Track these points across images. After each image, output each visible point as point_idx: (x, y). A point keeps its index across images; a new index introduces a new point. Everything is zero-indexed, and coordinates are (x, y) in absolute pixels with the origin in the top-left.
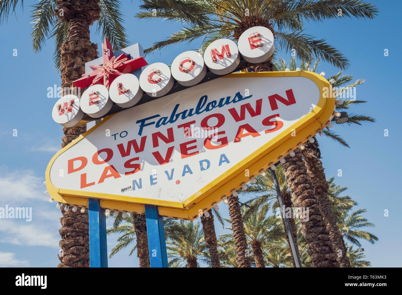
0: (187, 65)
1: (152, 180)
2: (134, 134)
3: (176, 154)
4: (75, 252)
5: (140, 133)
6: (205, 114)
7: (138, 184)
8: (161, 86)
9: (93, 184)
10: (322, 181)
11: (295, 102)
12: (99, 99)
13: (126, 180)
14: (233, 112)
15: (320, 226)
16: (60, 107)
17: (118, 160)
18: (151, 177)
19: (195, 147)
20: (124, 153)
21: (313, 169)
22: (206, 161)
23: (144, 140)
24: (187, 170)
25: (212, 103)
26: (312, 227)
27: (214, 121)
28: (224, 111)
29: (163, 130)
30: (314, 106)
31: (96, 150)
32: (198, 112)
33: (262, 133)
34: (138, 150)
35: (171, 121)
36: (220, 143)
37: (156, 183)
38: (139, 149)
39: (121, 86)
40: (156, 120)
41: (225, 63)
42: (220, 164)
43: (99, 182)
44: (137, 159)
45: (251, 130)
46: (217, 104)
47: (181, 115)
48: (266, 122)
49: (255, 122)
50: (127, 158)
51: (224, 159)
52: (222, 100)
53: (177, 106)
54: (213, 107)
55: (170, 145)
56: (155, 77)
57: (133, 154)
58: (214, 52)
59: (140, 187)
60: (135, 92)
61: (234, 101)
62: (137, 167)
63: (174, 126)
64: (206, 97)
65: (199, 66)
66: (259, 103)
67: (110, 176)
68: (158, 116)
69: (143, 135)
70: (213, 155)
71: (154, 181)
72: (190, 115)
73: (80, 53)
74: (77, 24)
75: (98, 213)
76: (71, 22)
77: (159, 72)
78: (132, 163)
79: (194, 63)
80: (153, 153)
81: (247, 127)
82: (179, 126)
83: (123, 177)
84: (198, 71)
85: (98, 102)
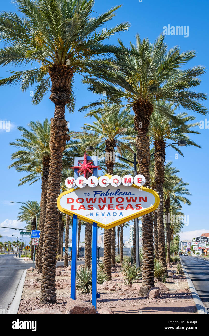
0: (116, 181)
1: (97, 214)
2: (92, 196)
3: (106, 208)
4: (53, 220)
5: (94, 196)
6: (118, 196)
7: (92, 215)
9: (76, 210)
12: (83, 183)
13: (88, 212)
14: (127, 198)
16: (68, 181)
17: (86, 204)
18: (97, 213)
19: (113, 207)
22: (115, 213)
23: (95, 199)
24: (109, 214)
25: (121, 193)
27: (120, 200)
28: (124, 197)
29: (103, 197)
30: (152, 205)
31: (77, 198)
32: (115, 195)
33: (135, 209)
34: (93, 202)
35: (106, 195)
36: (121, 208)
38: (94, 202)
39: (92, 180)
40: (101, 193)
41: (128, 184)
42: (120, 216)
43: (78, 210)
44: (93, 205)
45: (132, 207)
46: (123, 194)
47: (110, 194)
48: (137, 206)
49: (134, 204)
50: (89, 204)
51: (121, 214)
52: (124, 193)
53: (109, 190)
54: (121, 194)
55: (104, 204)
56: (104, 182)
57: (91, 203)
58: (126, 179)
59: (92, 216)
60: (96, 184)
61: (128, 195)
62: (92, 208)
63: (107, 197)
64: (119, 190)
65: (120, 183)
66: (136, 198)
67: (82, 209)
68: (102, 191)
69: (95, 197)
70: (118, 212)
71: (97, 215)
72: (113, 195)
73: (61, 127)
74: (60, 109)
75: (76, 220)
76: (57, 106)
77: (106, 180)
78: (90, 206)
79: (118, 181)
80: (98, 205)
81: (130, 205)
82: (109, 198)
83: (87, 210)
84: (119, 184)
85: (83, 184)
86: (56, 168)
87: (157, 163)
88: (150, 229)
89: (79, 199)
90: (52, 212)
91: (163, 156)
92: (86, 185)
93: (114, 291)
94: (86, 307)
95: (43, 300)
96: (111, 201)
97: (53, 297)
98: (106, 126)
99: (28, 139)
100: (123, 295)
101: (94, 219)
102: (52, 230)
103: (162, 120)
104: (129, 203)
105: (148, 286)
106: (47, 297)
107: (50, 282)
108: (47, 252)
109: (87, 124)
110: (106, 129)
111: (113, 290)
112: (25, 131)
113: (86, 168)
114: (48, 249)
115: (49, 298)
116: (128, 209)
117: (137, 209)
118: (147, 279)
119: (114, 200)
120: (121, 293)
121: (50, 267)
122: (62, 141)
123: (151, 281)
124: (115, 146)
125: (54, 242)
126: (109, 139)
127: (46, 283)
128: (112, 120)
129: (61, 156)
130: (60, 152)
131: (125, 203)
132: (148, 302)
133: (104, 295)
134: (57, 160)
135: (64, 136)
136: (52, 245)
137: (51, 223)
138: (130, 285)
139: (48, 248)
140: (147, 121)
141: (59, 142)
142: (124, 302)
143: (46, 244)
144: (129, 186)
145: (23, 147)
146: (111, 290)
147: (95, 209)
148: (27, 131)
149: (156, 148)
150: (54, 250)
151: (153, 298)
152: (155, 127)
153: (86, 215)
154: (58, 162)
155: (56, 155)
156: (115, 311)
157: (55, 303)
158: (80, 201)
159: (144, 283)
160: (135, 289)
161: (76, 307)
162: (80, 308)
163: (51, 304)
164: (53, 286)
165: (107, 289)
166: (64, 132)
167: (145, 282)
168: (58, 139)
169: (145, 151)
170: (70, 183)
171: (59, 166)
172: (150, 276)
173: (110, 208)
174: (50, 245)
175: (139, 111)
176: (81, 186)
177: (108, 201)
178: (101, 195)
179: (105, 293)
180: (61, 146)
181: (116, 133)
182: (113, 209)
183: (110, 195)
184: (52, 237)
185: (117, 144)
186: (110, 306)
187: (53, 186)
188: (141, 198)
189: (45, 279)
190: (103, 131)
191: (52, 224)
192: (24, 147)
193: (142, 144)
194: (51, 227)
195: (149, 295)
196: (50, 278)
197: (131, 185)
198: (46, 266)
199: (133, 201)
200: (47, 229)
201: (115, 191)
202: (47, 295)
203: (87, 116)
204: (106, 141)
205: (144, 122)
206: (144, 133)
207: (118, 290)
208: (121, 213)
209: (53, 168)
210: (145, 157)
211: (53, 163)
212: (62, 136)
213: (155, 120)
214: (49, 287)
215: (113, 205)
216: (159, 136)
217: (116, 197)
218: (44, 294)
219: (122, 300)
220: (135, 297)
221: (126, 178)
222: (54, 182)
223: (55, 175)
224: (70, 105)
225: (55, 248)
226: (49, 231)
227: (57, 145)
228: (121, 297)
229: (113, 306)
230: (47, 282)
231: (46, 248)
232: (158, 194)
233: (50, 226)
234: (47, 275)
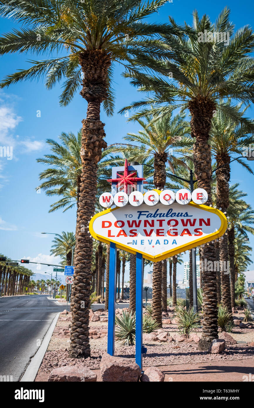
0: (167, 197)
1: (142, 242)
2: (135, 217)
3: (154, 234)
4: (85, 251)
5: (139, 218)
6: (170, 218)
7: (135, 242)
8: (153, 203)
9: (114, 236)
10: (225, 199)
11: (210, 225)
12: (123, 200)
13: (130, 239)
14: (182, 221)
15: (212, 252)
16: (104, 198)
17: (127, 228)
18: (142, 241)
19: (163, 233)
20: (130, 226)
21: (221, 189)
22: (167, 240)
23: (140, 222)
24: (158, 242)
25: (174, 213)
26: (207, 252)
27: (173, 223)
28: (179, 219)
29: (150, 220)
30: (217, 230)
31: (116, 220)
32: (167, 216)
33: (193, 235)
34: (136, 226)
35: (154, 216)
36: (174, 234)
37: (143, 244)
38: (138, 226)
39: (135, 197)
40: (147, 214)
41: (184, 202)
42: (173, 244)
43: (117, 236)
44: (136, 230)
45: (189, 233)
46: (176, 215)
47: (159, 215)
48: (196, 231)
49: (191, 229)
50: (131, 229)
51: (174, 242)
52: (179, 213)
53: (158, 210)
54: (174, 216)
55: (152, 228)
56: (152, 198)
57: (134, 227)
59: (136, 244)
60: (141, 202)
61: (184, 216)
62: (135, 234)
63: (155, 219)
64: (172, 209)
65: (172, 199)
66: (195, 220)
67: (122, 235)
68: (148, 212)
69: (140, 219)
70: (171, 239)
71: (143, 243)
72: (163, 216)
73: (96, 131)
74: (94, 107)
75: (114, 249)
76: (90, 104)
77: (154, 196)
78: (133, 231)
79: (171, 197)
80: (144, 230)
81: (187, 230)
82: (157, 220)
83: (128, 237)
84: (171, 202)
85: (123, 202)
86: (89, 183)
87: (219, 182)
89: (118, 222)
90: (84, 240)
91: (227, 174)
92: (127, 202)
93: (166, 343)
94: (127, 366)
95: (73, 353)
96: (161, 225)
97: (86, 349)
98: (154, 135)
99: (58, 154)
100: (177, 348)
101: (138, 248)
102: (84, 263)
103: (227, 127)
104: (186, 227)
105: (210, 337)
106: (79, 350)
107: (82, 330)
108: (78, 292)
109: (131, 134)
110: (154, 139)
111: (164, 341)
112: (55, 144)
113: (127, 180)
114: (79, 288)
115: (80, 351)
116: (184, 235)
117: (195, 235)
118: (209, 328)
119: (165, 223)
120: (174, 346)
121: (82, 311)
122: (97, 148)
123: (214, 331)
124: (166, 161)
125: (87, 279)
126: (158, 152)
127: (77, 332)
128: (163, 128)
129: (96, 168)
130: (94, 163)
131: (180, 228)
132: (211, 359)
133: (152, 347)
134: (90, 173)
135: (100, 142)
136: (84, 283)
137: (83, 255)
138: (186, 335)
139: (80, 286)
140: (207, 125)
141: (93, 150)
142: (179, 358)
143: (77, 281)
144: (186, 203)
145: (52, 165)
146: (162, 341)
147: (139, 235)
148: (58, 145)
149: (218, 164)
150: (87, 290)
151: (217, 354)
152: (217, 136)
153: (128, 243)
154: (92, 175)
155: (89, 167)
156: (166, 370)
157: (89, 357)
158: (119, 224)
159: (205, 334)
160: (193, 341)
161: (113, 365)
162: (118, 367)
163: (83, 359)
164: (86, 336)
165: (157, 339)
166: (99, 137)
167: (207, 332)
168: (92, 146)
169: (205, 162)
170: (106, 200)
171: (93, 181)
172: (212, 325)
173: (160, 234)
174: (81, 283)
175: (198, 111)
176: (120, 205)
177: (157, 224)
178: (147, 217)
179: (154, 345)
180: (96, 155)
181: (167, 144)
182: (164, 235)
183: (160, 216)
184: (84, 272)
185: (168, 158)
186: (160, 363)
187: (85, 207)
188: (201, 220)
189: (75, 326)
190: (151, 142)
191: (84, 256)
192: (54, 164)
193: (202, 154)
194: (83, 260)
195: (212, 350)
196: (82, 325)
197: (188, 202)
198: (77, 309)
199: (191, 225)
200: (78, 262)
201: (166, 212)
202: (78, 346)
203: (129, 120)
204: (155, 154)
205: (204, 125)
206: (204, 140)
207: (171, 341)
208: (175, 240)
209: (86, 184)
210: (205, 171)
211: (86, 178)
212: (97, 142)
213: (217, 128)
214: (81, 336)
215: (163, 230)
216: (222, 149)
217: (167, 219)
218: (74, 345)
219: (176, 355)
220: (193, 352)
221: (181, 194)
222: (87, 201)
223: (87, 193)
224: (107, 106)
225: (88, 287)
226: (80, 265)
227: (90, 153)
228: (175, 352)
229: (164, 363)
230: (78, 330)
231: (76, 286)
232: (225, 214)
233: (82, 259)
234: (78, 321)
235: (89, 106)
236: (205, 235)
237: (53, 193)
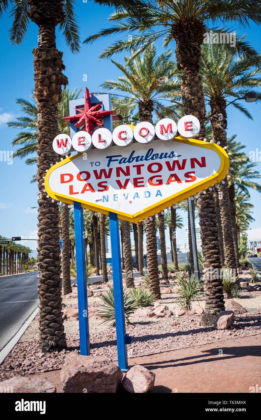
0: (144, 132)
1: (115, 197)
2: (104, 165)
3: (130, 185)
4: (50, 217)
5: (108, 165)
6: (151, 162)
7: (106, 199)
8: (126, 142)
9: (78, 193)
11: (205, 166)
12: (85, 142)
13: (98, 195)
14: (168, 163)
16: (58, 142)
17: (93, 181)
18: (114, 195)
19: (143, 182)
20: (98, 177)
22: (148, 192)
23: (111, 170)
24: (136, 196)
25: (156, 155)
26: (205, 208)
27: (155, 168)
28: (163, 162)
29: (124, 166)
30: (215, 172)
31: (78, 172)
32: (146, 159)
33: (183, 182)
34: (106, 177)
35: (129, 161)
36: (158, 183)
37: (117, 200)
38: (108, 176)
39: (100, 136)
41: (168, 136)
42: (156, 196)
43: (81, 193)
44: (106, 182)
45: (178, 180)
46: (159, 156)
47: (135, 159)
48: (187, 175)
49: (180, 173)
50: (100, 181)
51: (159, 193)
52: (162, 154)
53: (134, 152)
54: (156, 158)
55: (127, 177)
56: (123, 136)
57: (103, 179)
58: (162, 127)
59: (107, 201)
61: (169, 157)
62: (106, 188)
64: (153, 150)
65: (151, 135)
66: (184, 161)
67: (88, 190)
68: (121, 156)
69: (110, 167)
70: (154, 189)
72: (141, 160)
73: (51, 62)
74: (47, 31)
75: (80, 211)
76: (41, 27)
77: (126, 132)
78: (102, 184)
79: (149, 132)
80: (116, 181)
81: (175, 176)
82: (134, 166)
83: (97, 192)
84: (150, 138)
85: (84, 144)
86: (47, 131)
87: (215, 130)
88: (213, 221)
89: (81, 173)
90: (47, 203)
92: (90, 145)
93: (164, 318)
94: (98, 370)
95: (43, 346)
96: (139, 172)
97: (59, 340)
98: (136, 77)
99: (31, 115)
100: (176, 325)
101: (110, 206)
102: (49, 233)
103: (220, 65)
104: (172, 172)
105: (215, 309)
106: (50, 342)
107: (52, 317)
108: (45, 269)
109: (109, 81)
110: (136, 84)
111: (162, 317)
112: (28, 105)
113: (89, 116)
114: (45, 265)
115: (52, 343)
116: (171, 183)
117: (186, 181)
118: (213, 298)
119: (144, 170)
120: (173, 321)
121: (50, 293)
122: (54, 85)
123: (219, 301)
124: (152, 110)
125: (54, 252)
126: (142, 100)
127: (47, 319)
128: (145, 70)
129: (55, 111)
130: (53, 105)
131: (165, 173)
132: (217, 338)
133: (146, 326)
134: (48, 117)
135: (57, 76)
136: (51, 258)
137: (46, 222)
138: (187, 307)
139: (46, 263)
140: (196, 51)
141: (49, 88)
142: (178, 339)
143: (42, 257)
144: (170, 138)
145: (26, 129)
146: (159, 317)
147: (110, 188)
148: (30, 104)
149: (212, 110)
150: (56, 266)
151: (224, 329)
152: (209, 77)
153: (97, 201)
154: (50, 120)
155: (45, 110)
156: (160, 361)
157: (64, 350)
158: (84, 176)
159: (209, 305)
160: (195, 313)
161: (79, 372)
162: (86, 374)
163: (57, 352)
164: (58, 323)
165: (153, 315)
166: (55, 70)
167: (210, 303)
168: (47, 81)
169: (197, 99)
170: (62, 145)
171: (53, 127)
172: (217, 295)
173: (139, 184)
174: (47, 258)
175: (183, 36)
176: (81, 149)
177: (133, 172)
178: (120, 163)
179: (148, 323)
180: (53, 94)
181: (152, 89)
182: (143, 186)
183: (137, 161)
184: (50, 244)
185: (155, 107)
186: (154, 350)
187: (45, 162)
188: (193, 161)
189: (44, 312)
190: (133, 89)
191: (49, 224)
192: (28, 127)
193: (191, 88)
194: (47, 229)
195: (218, 325)
196: (52, 310)
197: (173, 136)
198: (44, 291)
199: (180, 168)
200: (41, 232)
201: (143, 153)
202: (49, 338)
203: (101, 57)
204: (139, 103)
205: (193, 52)
206: (193, 72)
207: (170, 316)
208: (159, 191)
209: (43, 132)
210: (197, 109)
211: (42, 124)
212: (53, 76)
213: (209, 67)
214: (51, 325)
215: (143, 178)
216: (216, 92)
217: (147, 163)
218: (44, 336)
219: (173, 335)
220: (196, 329)
221: (163, 125)
222: (46, 154)
223: (46, 143)
224: (71, 39)
225: (56, 263)
226: (44, 235)
227: (46, 92)
228: (173, 330)
229: (159, 349)
230: (47, 317)
231: (42, 263)
232: (226, 150)
233: (46, 227)
234: (47, 306)
235: (40, 30)
236: (199, 181)
237: (33, 161)
